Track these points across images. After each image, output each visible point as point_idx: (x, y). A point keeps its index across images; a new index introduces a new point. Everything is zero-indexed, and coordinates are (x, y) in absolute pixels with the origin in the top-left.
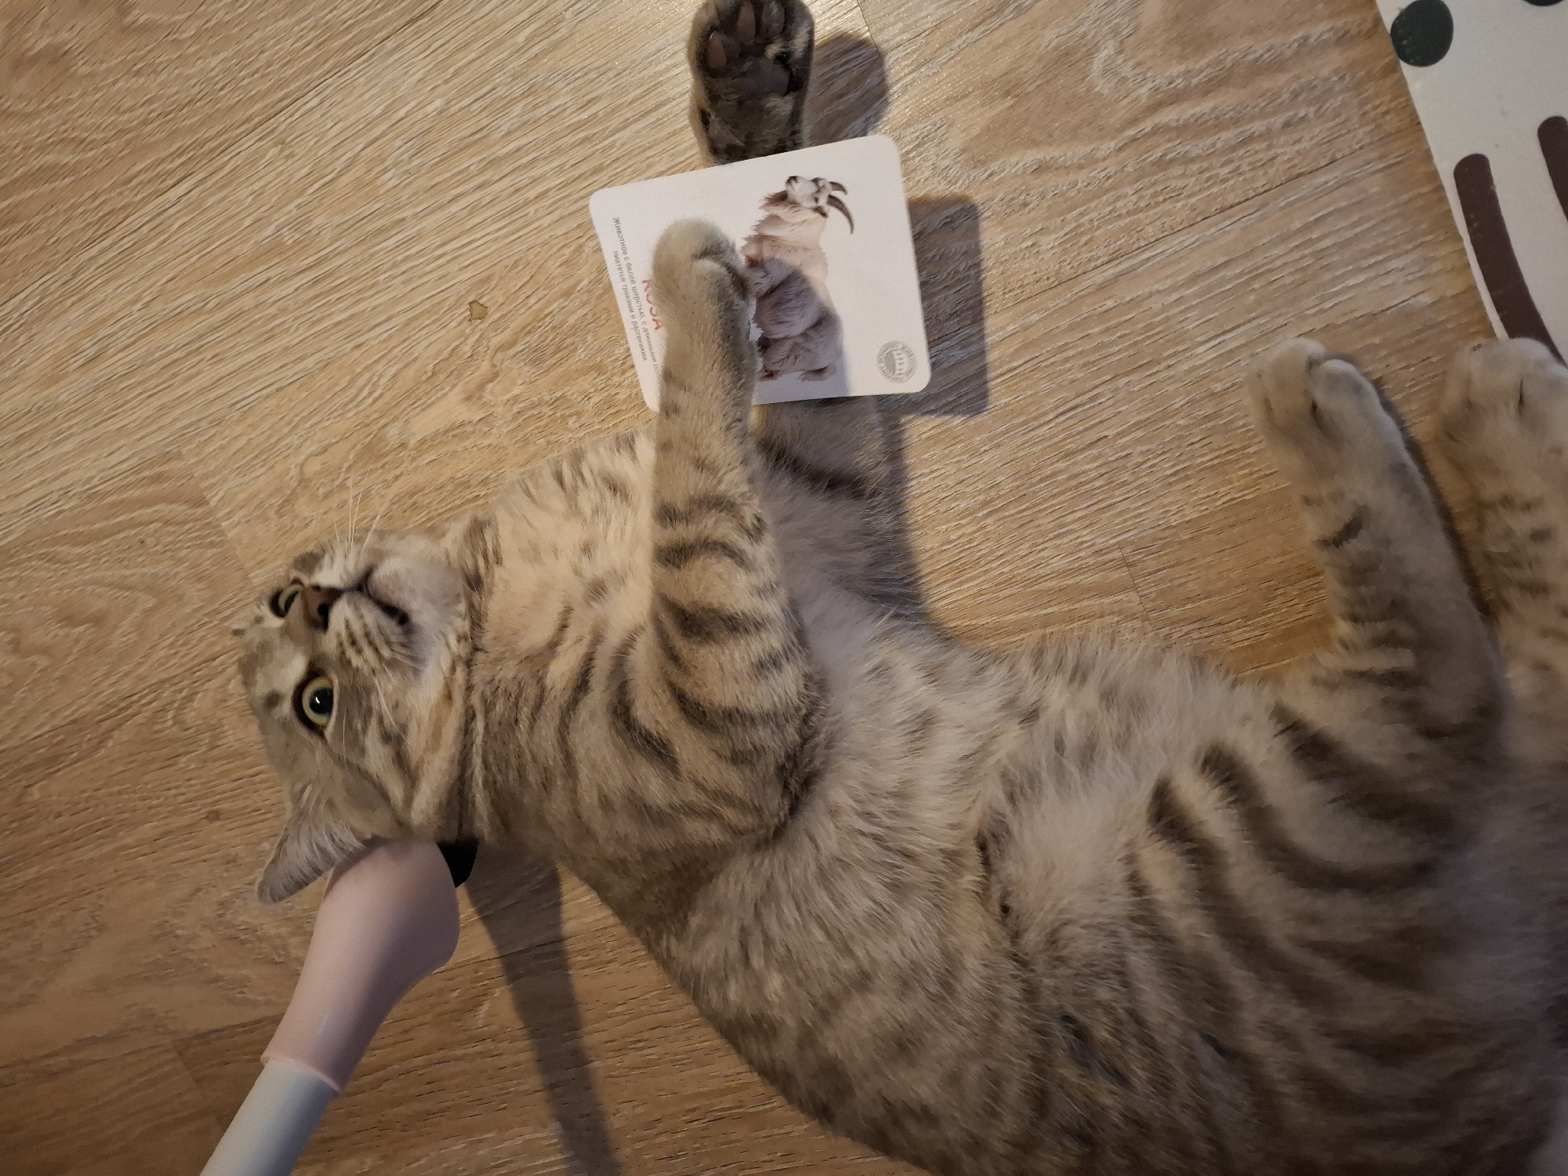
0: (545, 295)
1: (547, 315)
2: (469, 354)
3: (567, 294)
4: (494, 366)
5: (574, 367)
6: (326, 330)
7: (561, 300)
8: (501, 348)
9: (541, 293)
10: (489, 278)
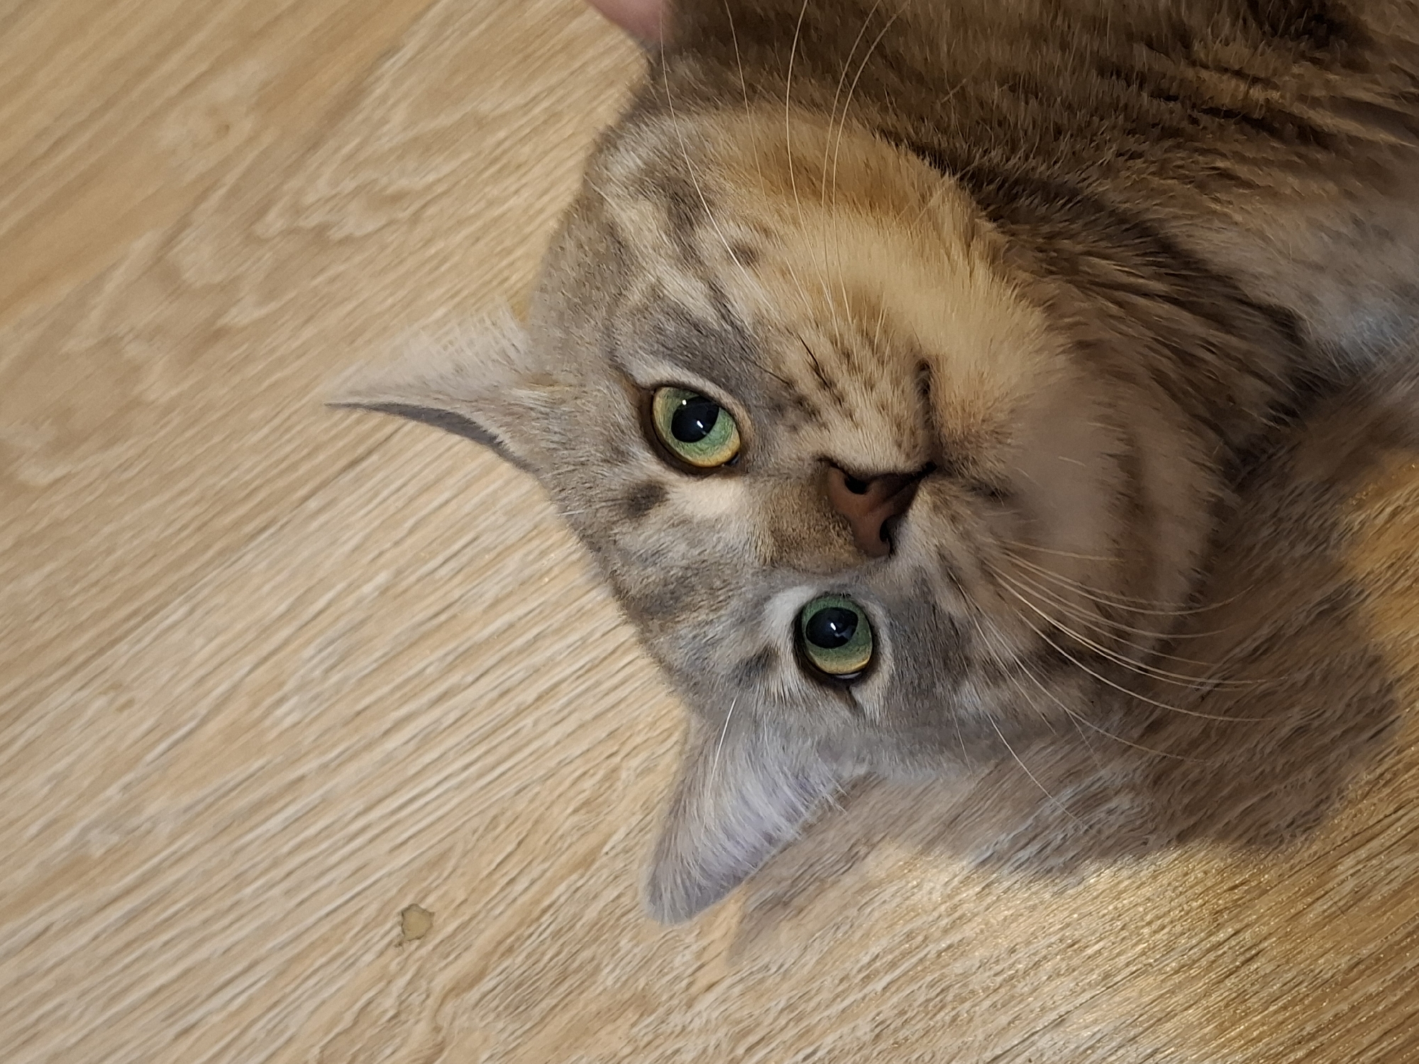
0: (545, 872)
1: (544, 911)
2: (391, 1013)
3: (586, 862)
4: (437, 1029)
5: (593, 1008)
6: (133, 1008)
7: (574, 877)
8: (457, 989)
9: (536, 871)
10: (443, 856)
